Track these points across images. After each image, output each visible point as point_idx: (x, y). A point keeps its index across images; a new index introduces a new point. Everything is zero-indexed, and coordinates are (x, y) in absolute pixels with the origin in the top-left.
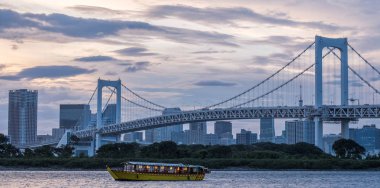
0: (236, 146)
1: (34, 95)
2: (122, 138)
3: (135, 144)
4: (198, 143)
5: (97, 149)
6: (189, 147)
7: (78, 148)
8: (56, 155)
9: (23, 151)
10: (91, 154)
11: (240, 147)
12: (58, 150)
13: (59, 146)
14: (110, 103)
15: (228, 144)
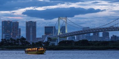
0: (111, 41)
1: (35, 23)
2: (68, 39)
3: (73, 41)
4: (96, 40)
5: (58, 42)
6: (93, 42)
7: (51, 42)
8: (43, 45)
9: (31, 43)
10: (56, 44)
11: (112, 42)
12: (44, 43)
13: (44, 42)
14: (63, 26)
15: (107, 41)
